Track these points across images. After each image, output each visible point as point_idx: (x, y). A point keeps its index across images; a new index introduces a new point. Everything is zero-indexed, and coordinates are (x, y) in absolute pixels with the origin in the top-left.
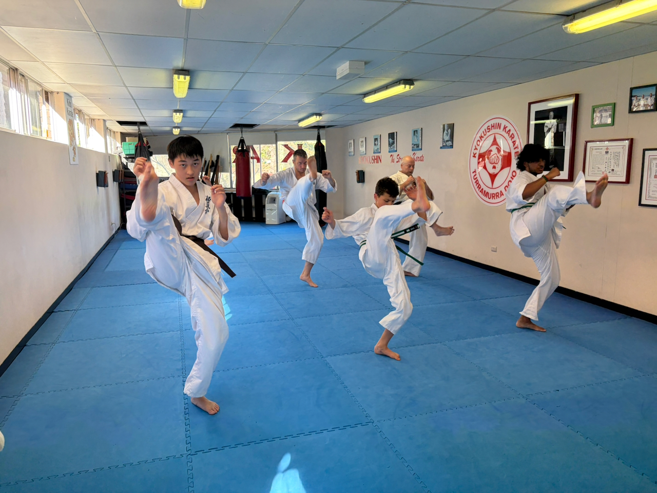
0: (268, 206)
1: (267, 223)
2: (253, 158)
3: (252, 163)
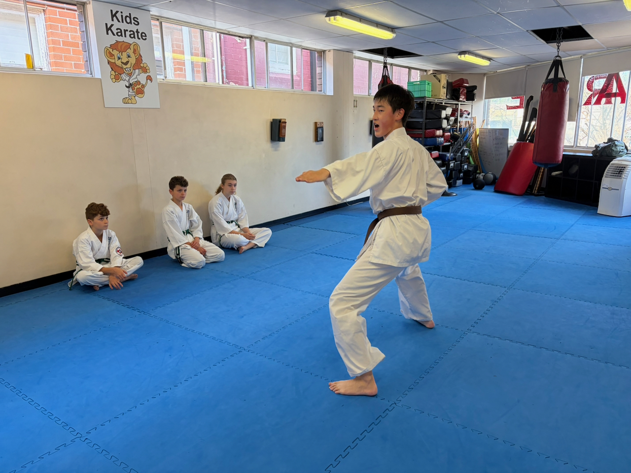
0: (606, 182)
1: (598, 212)
2: (615, 95)
3: (613, 105)
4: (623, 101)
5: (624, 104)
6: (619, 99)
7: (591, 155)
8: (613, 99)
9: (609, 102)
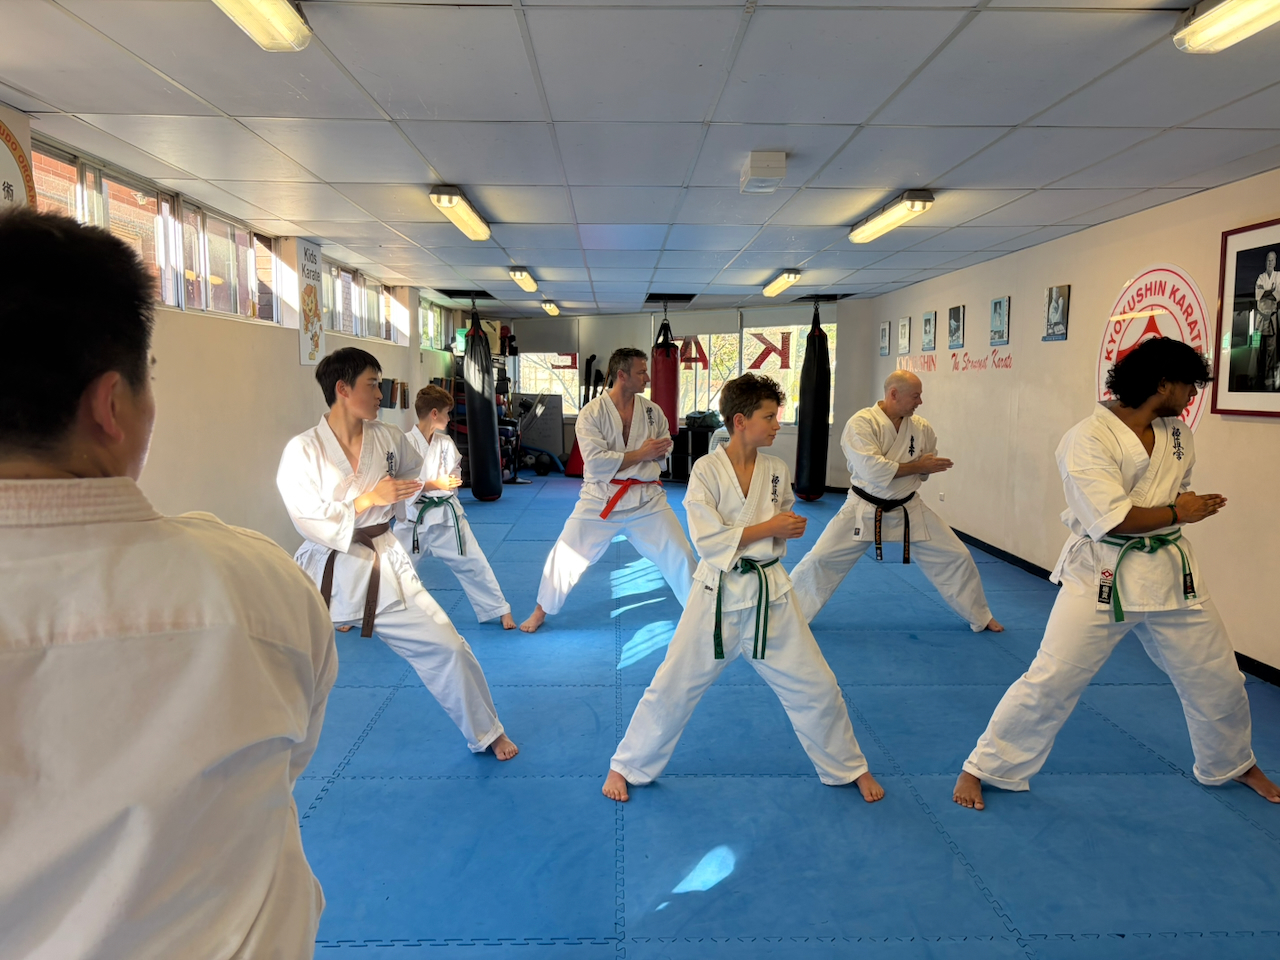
2: (696, 360)
3: (693, 371)
4: (706, 366)
5: (707, 371)
6: (700, 365)
7: (685, 427)
8: (693, 364)
9: (688, 368)
